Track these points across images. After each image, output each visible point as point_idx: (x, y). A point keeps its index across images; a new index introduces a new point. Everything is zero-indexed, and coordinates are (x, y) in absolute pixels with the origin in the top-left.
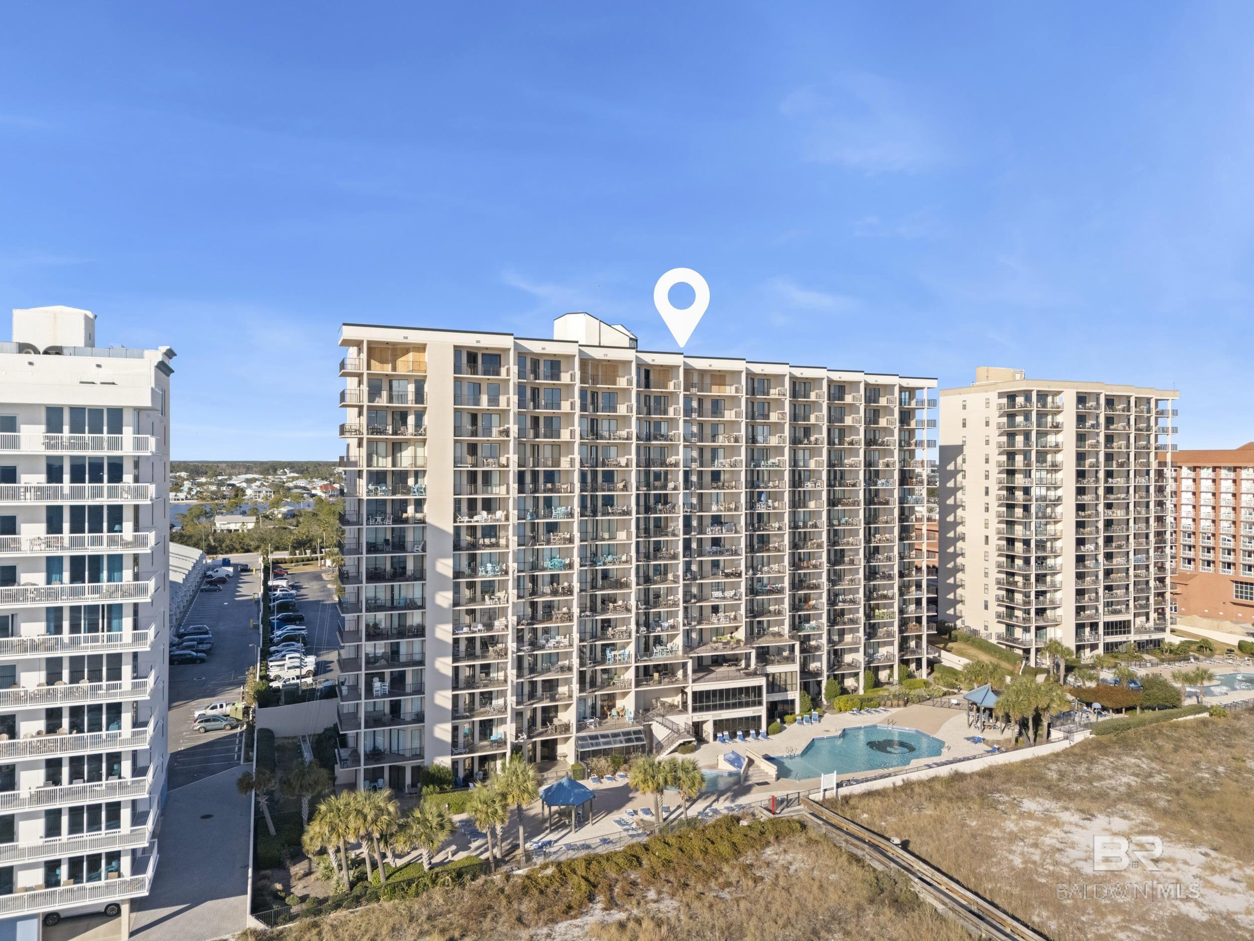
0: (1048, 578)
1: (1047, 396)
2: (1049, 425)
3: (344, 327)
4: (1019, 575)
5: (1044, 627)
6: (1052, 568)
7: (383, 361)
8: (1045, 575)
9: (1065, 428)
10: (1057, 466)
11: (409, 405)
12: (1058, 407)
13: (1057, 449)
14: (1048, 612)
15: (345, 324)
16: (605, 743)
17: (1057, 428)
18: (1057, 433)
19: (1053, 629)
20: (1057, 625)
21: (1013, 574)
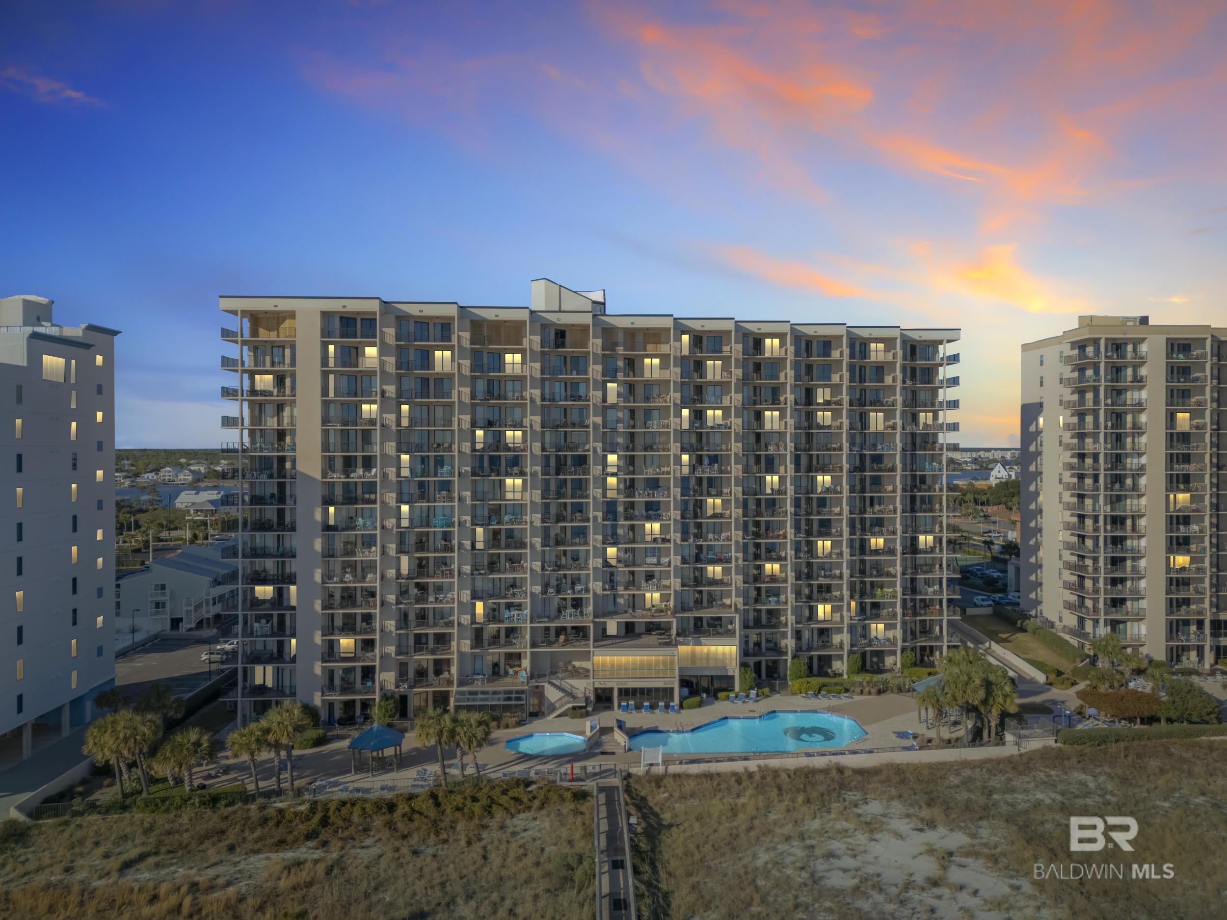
0: (1129, 563)
1: (1126, 344)
2: (1129, 378)
3: (221, 299)
4: (1089, 558)
5: (1124, 622)
6: (1133, 550)
7: (270, 329)
8: (1123, 559)
9: (1149, 382)
10: (1140, 428)
11: (286, 368)
12: (1142, 358)
13: (1139, 407)
14: (1129, 603)
15: (220, 297)
16: (482, 700)
17: (1139, 382)
18: (1140, 388)
19: (1136, 624)
20: (1141, 620)
21: (1083, 557)
